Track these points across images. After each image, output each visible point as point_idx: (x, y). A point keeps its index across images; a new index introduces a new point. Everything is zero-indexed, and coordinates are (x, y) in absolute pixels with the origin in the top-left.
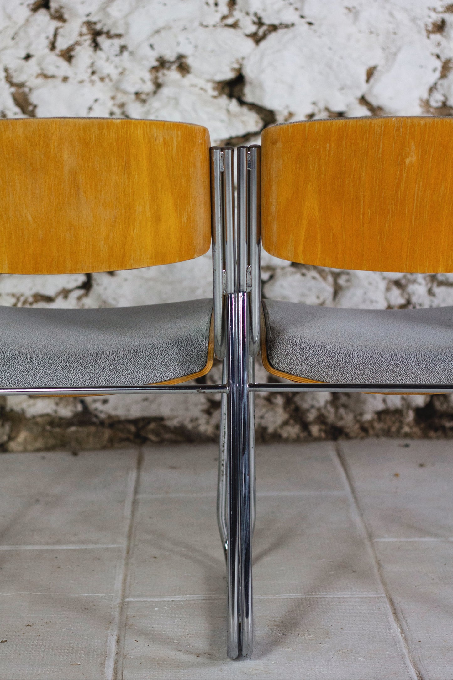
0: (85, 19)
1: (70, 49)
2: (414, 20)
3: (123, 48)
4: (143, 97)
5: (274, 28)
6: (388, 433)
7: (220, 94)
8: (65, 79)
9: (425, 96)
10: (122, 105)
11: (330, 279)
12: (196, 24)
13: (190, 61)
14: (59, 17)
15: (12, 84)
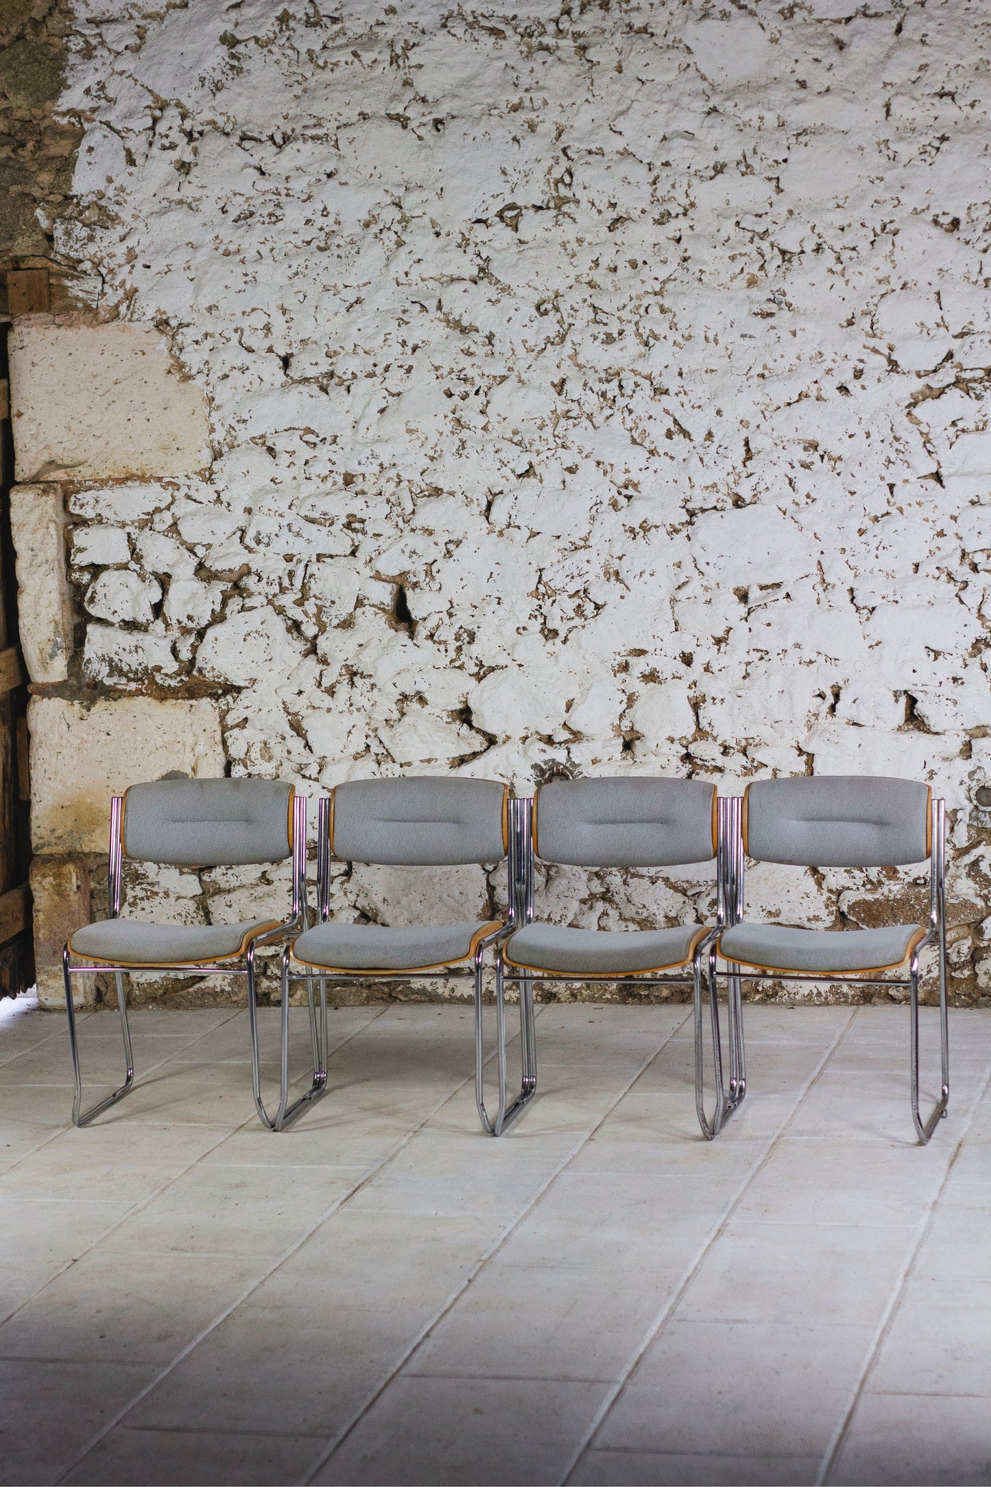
0: (344, 663)
1: (333, 686)
2: (603, 662)
3: (373, 686)
4: (392, 723)
5: (492, 669)
6: (593, 1000)
7: (454, 720)
8: (329, 710)
9: (617, 722)
10: (376, 730)
11: (543, 870)
12: (431, 666)
13: (426, 696)
14: (324, 661)
15: (289, 714)
